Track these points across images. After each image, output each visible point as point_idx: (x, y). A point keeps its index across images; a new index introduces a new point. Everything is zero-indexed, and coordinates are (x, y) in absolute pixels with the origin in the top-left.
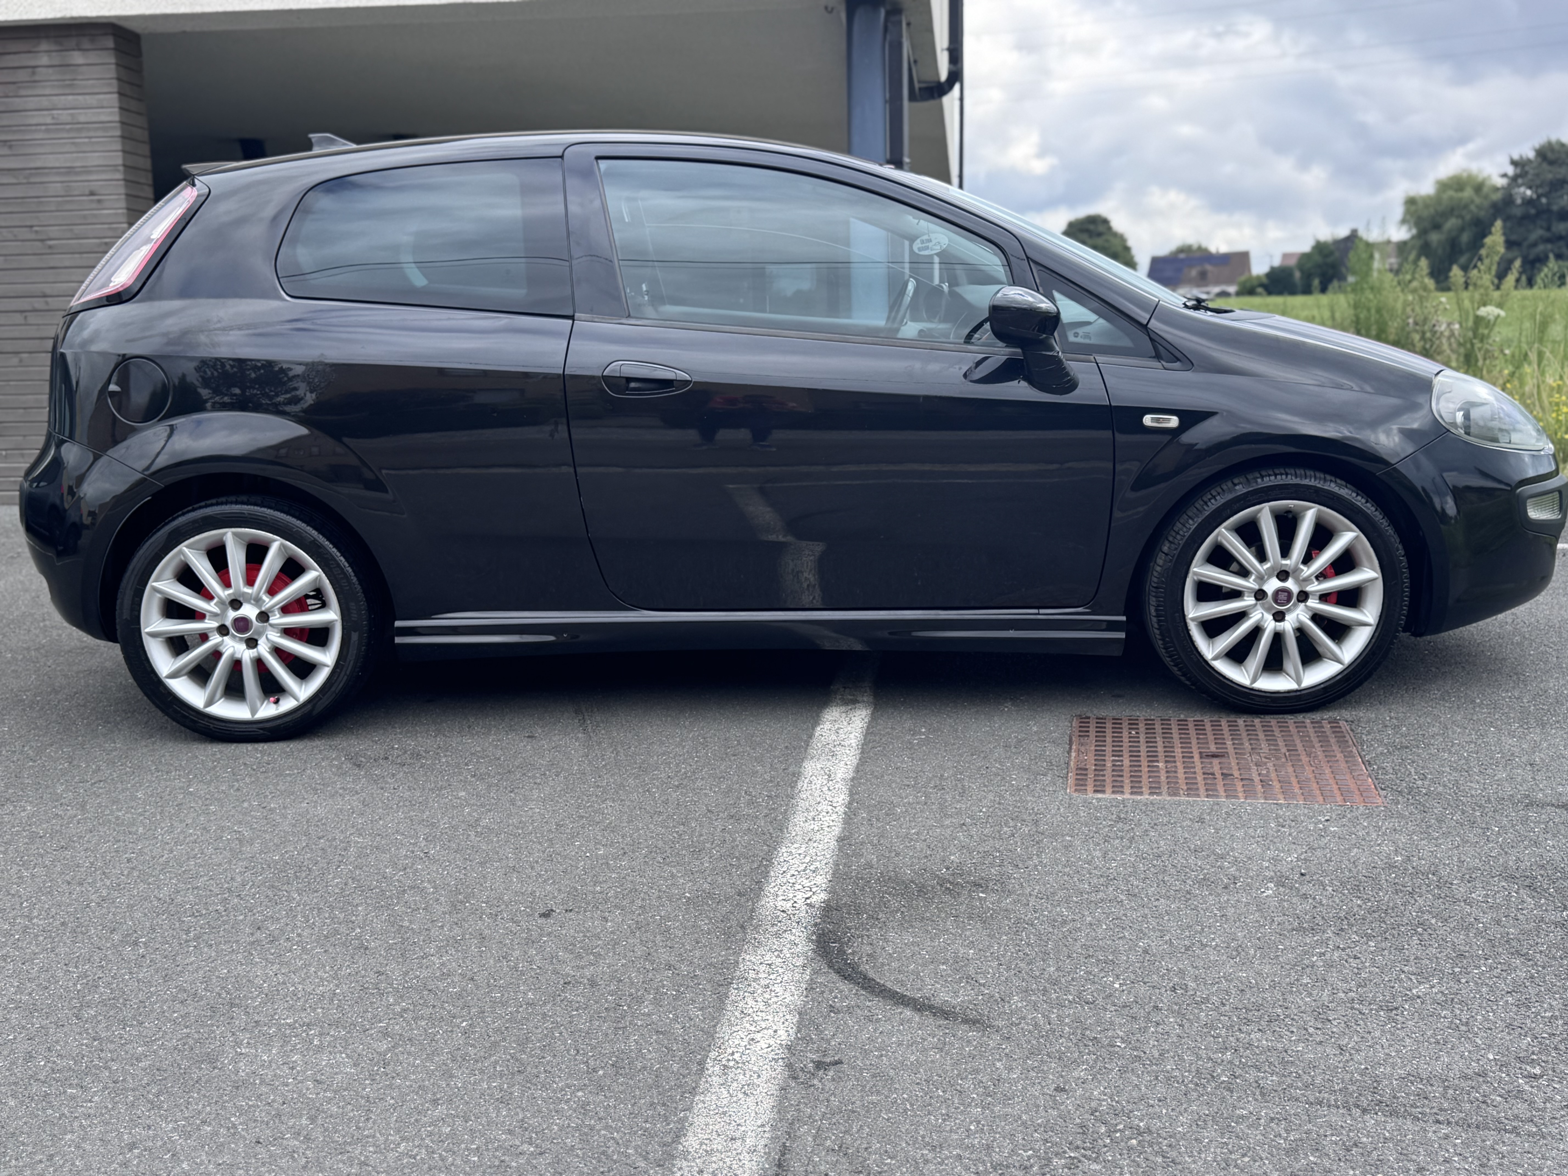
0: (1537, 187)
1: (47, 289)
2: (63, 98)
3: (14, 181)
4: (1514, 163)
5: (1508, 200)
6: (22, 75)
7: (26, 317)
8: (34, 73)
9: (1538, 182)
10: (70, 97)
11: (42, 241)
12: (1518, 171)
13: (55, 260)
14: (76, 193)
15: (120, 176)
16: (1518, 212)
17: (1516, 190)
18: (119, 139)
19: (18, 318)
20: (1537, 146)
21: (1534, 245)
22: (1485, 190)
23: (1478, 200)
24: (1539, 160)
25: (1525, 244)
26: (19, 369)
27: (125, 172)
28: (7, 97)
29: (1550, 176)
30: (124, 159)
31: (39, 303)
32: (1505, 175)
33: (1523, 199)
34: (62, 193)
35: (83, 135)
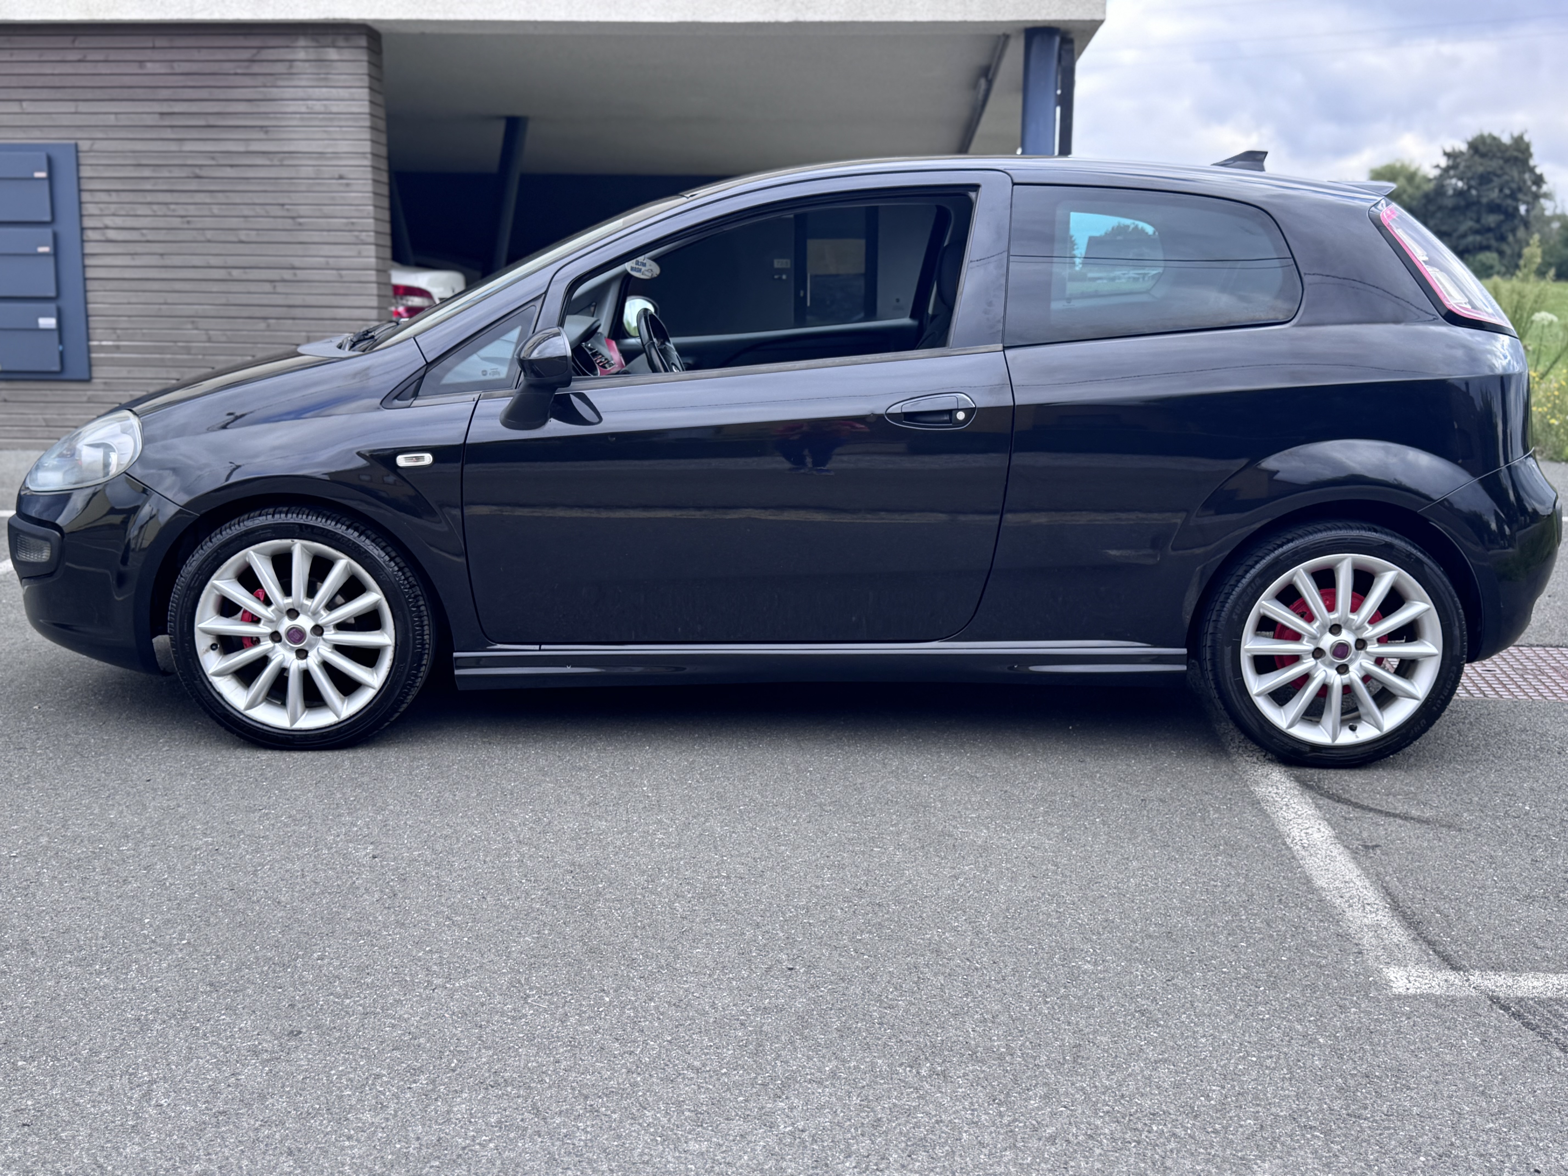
0: (1469, 179)
1: (296, 262)
2: (317, 90)
3: (268, 162)
4: (1448, 155)
5: (1440, 189)
6: (280, 68)
7: (275, 287)
8: (291, 67)
9: (1469, 174)
10: (324, 90)
11: (293, 218)
12: (1451, 163)
13: (304, 236)
14: (326, 176)
15: (367, 162)
16: (1449, 203)
17: (1448, 182)
18: (368, 130)
19: (267, 287)
20: (1470, 139)
21: (1464, 236)
22: (1417, 180)
23: (1410, 190)
24: (1471, 152)
25: (1455, 235)
26: (267, 333)
27: (373, 160)
28: (265, 86)
29: (1480, 169)
30: (372, 147)
31: (287, 275)
32: (1437, 166)
33: (1455, 190)
34: (313, 176)
35: (336, 123)
